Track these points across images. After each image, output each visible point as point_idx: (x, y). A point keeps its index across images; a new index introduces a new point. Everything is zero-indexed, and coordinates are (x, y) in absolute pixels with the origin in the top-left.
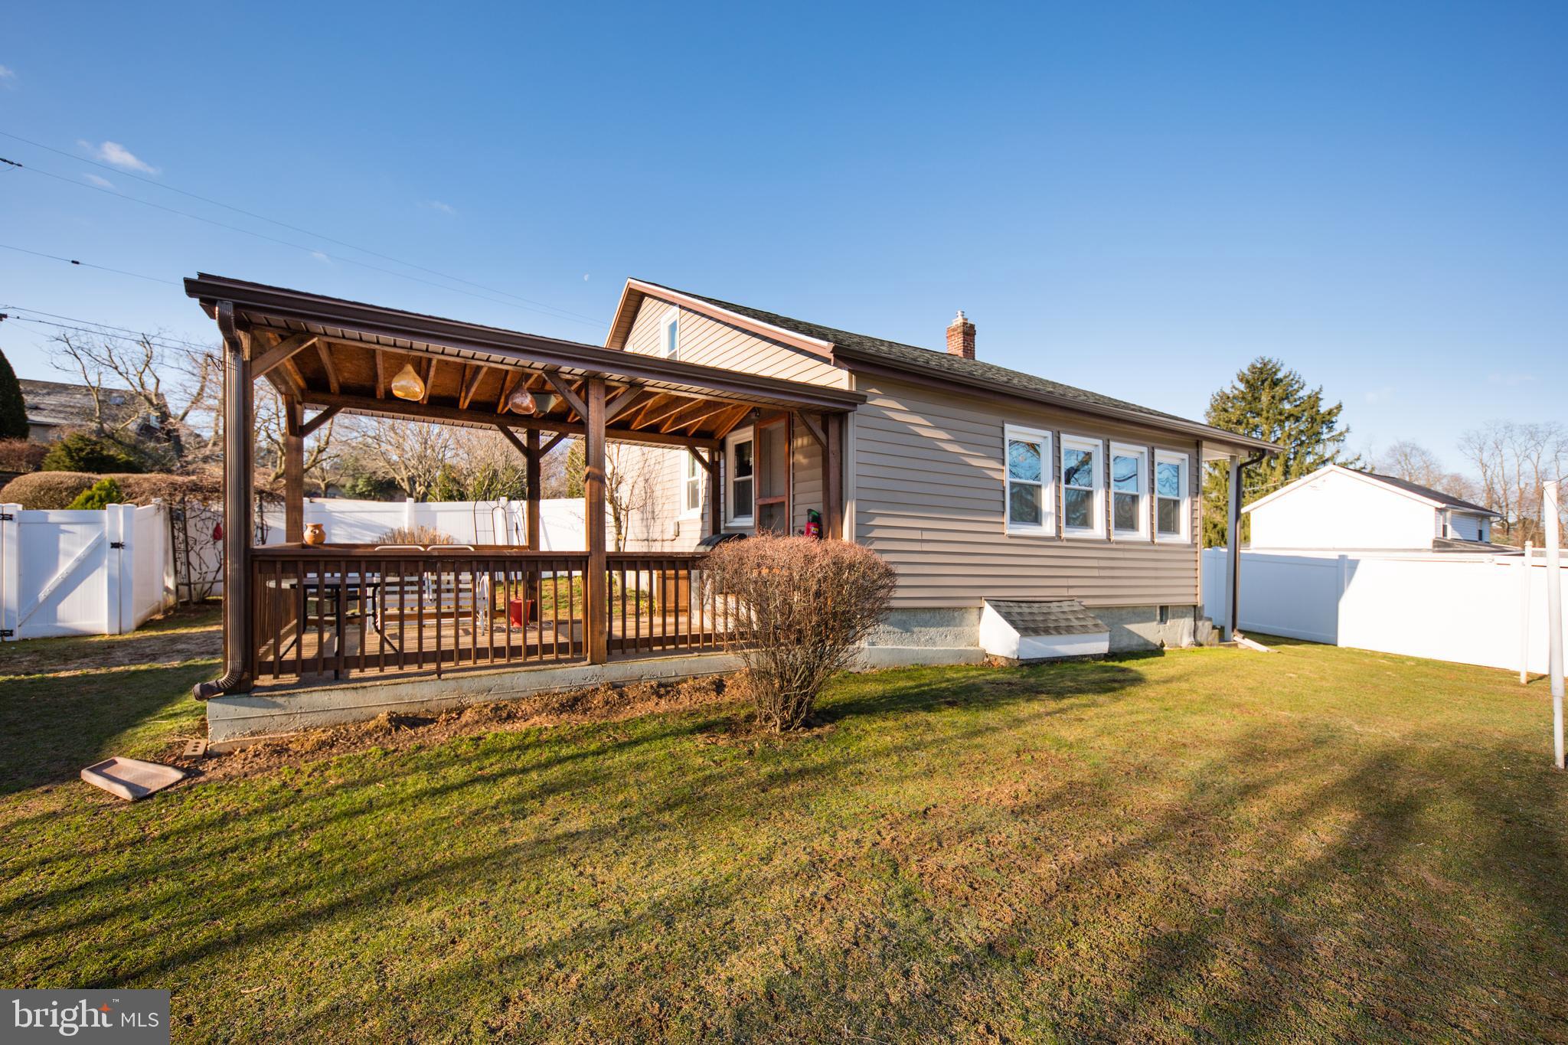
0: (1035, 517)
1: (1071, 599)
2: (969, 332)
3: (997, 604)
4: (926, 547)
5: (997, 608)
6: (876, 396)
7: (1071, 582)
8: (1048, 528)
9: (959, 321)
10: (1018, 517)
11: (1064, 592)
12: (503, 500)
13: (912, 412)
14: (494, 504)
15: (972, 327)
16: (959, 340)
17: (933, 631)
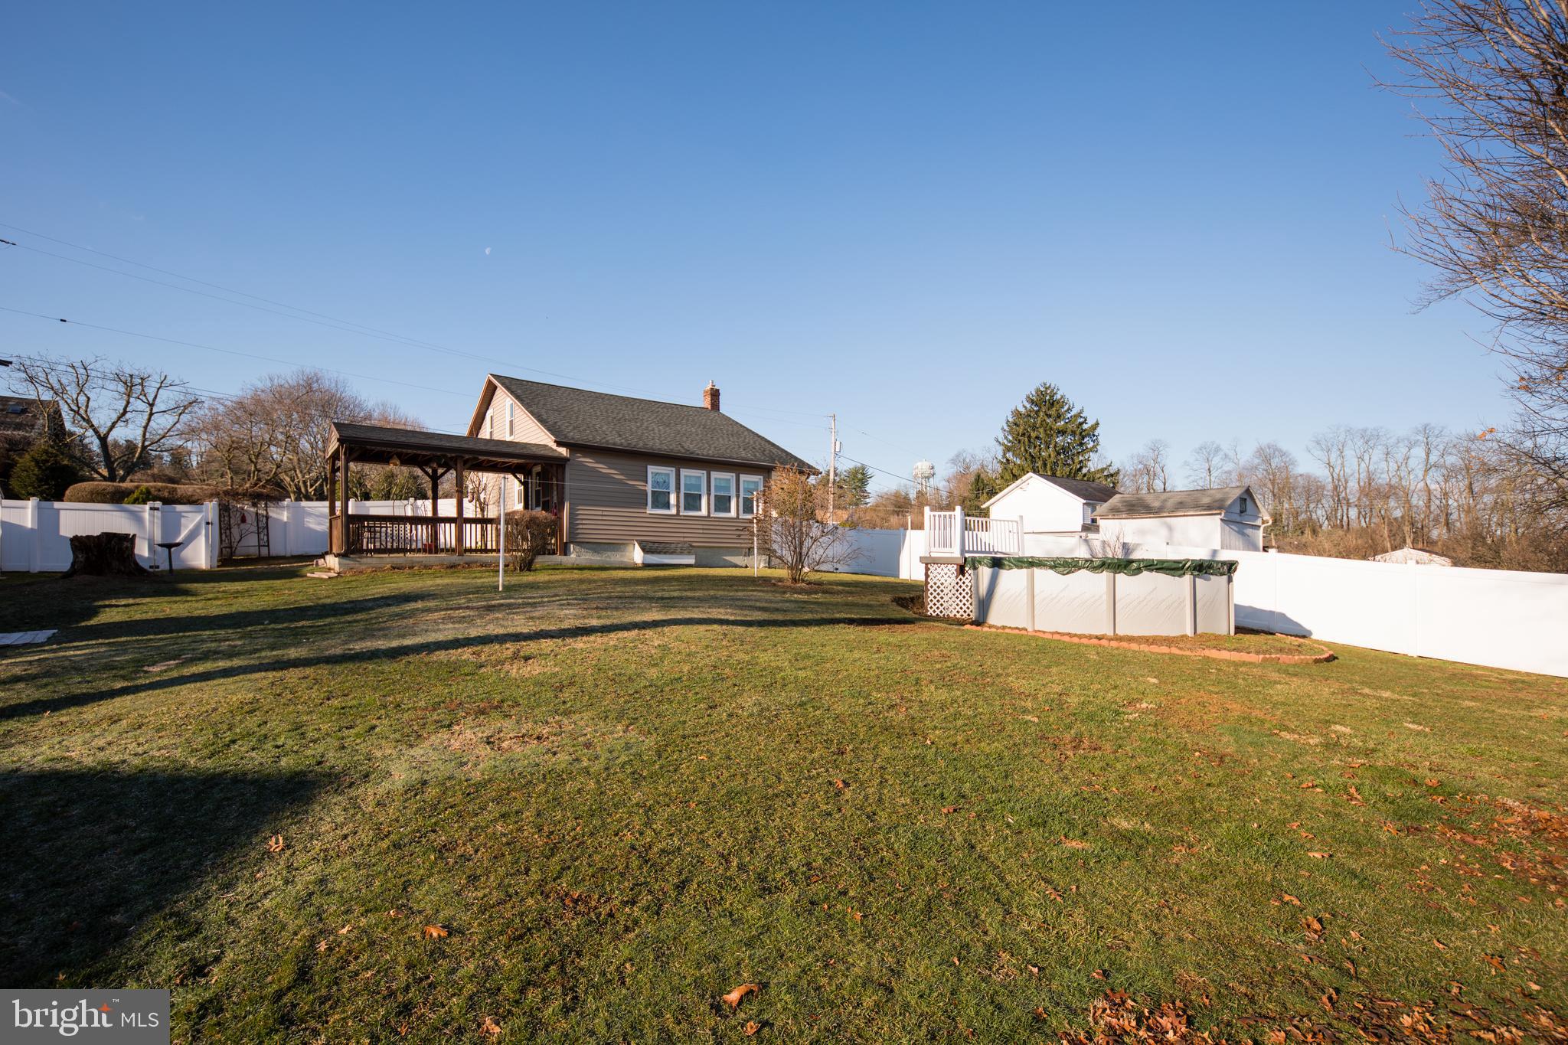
0: (667, 506)
1: (685, 542)
2: (715, 394)
3: (640, 543)
4: (604, 518)
5: (640, 544)
6: (580, 457)
7: (685, 535)
8: (673, 511)
9: (709, 387)
10: (655, 505)
11: (682, 539)
12: (412, 500)
13: (597, 463)
14: (405, 502)
15: (718, 391)
16: (709, 399)
17: (609, 553)
